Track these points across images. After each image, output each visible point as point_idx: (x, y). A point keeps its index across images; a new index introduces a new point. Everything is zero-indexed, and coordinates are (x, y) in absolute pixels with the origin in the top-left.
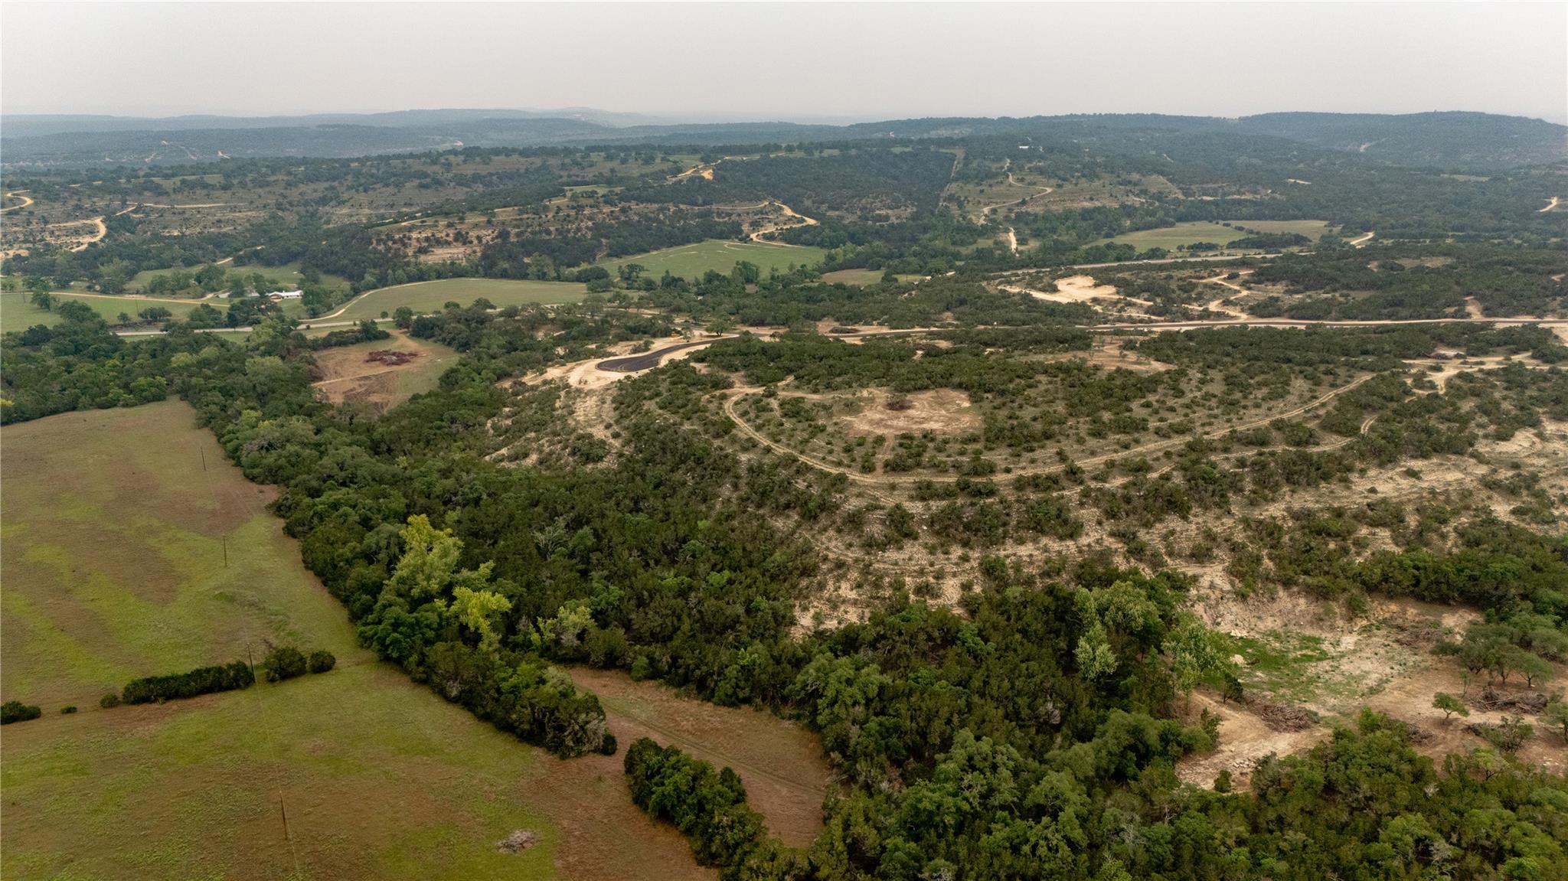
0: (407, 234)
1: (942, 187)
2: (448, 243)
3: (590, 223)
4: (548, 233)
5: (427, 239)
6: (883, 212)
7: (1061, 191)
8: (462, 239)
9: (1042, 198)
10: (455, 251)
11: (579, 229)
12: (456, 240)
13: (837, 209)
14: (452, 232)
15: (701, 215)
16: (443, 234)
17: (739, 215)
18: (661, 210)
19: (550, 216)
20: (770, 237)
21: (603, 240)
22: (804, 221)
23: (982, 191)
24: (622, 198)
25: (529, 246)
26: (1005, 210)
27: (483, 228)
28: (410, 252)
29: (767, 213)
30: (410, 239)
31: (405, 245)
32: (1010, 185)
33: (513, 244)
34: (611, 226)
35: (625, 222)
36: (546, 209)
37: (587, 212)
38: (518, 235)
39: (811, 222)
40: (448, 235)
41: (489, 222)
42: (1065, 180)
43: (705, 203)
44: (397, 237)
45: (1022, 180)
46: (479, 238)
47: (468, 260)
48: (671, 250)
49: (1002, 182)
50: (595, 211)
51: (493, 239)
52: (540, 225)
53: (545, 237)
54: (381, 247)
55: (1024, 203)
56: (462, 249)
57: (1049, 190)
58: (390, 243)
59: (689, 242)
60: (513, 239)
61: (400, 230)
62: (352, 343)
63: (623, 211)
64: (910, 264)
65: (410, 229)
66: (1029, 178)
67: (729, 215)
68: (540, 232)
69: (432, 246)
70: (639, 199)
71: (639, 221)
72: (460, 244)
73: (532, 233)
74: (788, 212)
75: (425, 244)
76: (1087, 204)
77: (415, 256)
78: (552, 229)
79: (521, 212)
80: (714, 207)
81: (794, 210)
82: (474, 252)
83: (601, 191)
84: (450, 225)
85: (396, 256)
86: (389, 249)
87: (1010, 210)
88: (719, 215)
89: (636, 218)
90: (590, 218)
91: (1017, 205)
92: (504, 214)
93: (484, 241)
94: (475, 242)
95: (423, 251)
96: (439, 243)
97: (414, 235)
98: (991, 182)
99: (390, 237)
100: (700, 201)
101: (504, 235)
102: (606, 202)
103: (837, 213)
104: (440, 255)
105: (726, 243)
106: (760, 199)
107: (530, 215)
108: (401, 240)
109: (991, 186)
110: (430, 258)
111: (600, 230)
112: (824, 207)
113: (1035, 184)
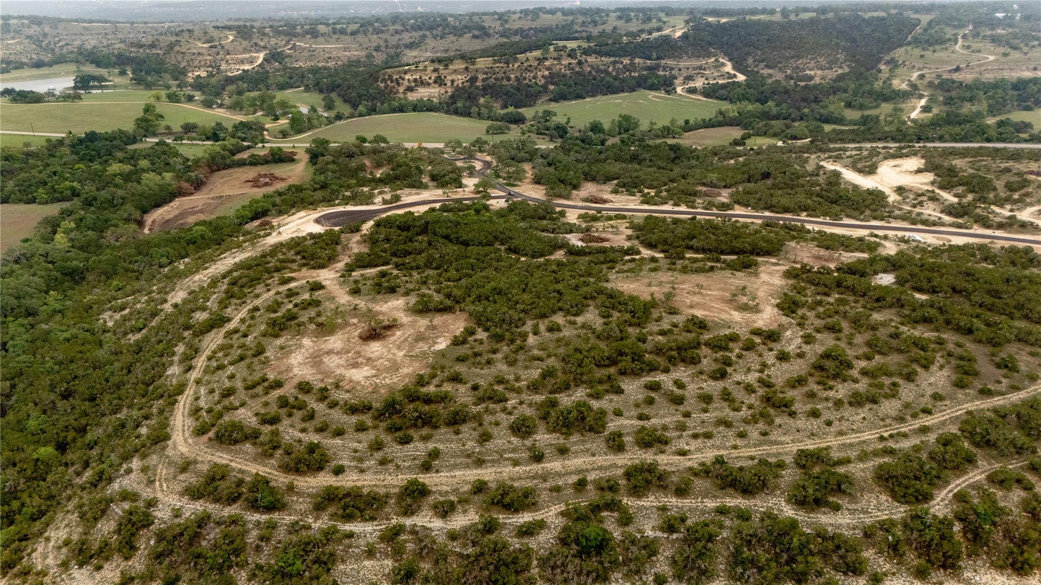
0: (403, 75)
1: (890, 49)
2: (429, 84)
3: (547, 73)
4: (509, 79)
5: (415, 80)
6: (812, 73)
7: (1004, 59)
8: (440, 81)
9: (980, 66)
10: (433, 90)
11: (534, 78)
12: (435, 82)
13: (771, 68)
14: (434, 76)
15: (650, 68)
16: (427, 78)
17: (680, 70)
18: (614, 63)
19: (516, 65)
20: (692, 91)
21: (552, 87)
22: (735, 76)
23: (922, 56)
24: (586, 52)
25: (488, 90)
26: (934, 75)
27: (460, 73)
28: (401, 89)
29: (705, 69)
30: (403, 79)
31: (398, 84)
32: (953, 52)
33: (477, 88)
34: (564, 76)
35: (578, 73)
36: (516, 60)
37: (547, 63)
38: (484, 80)
39: (741, 78)
40: (430, 78)
41: (466, 69)
42: (1015, 48)
43: (658, 58)
44: (395, 77)
45: (969, 47)
46: (453, 81)
47: (440, 98)
48: (605, 97)
49: (946, 49)
50: (556, 62)
51: (463, 83)
52: (504, 73)
53: (505, 82)
54: (382, 85)
55: (958, 69)
56: (437, 90)
57: (992, 58)
58: (389, 82)
59: (623, 91)
60: (479, 84)
61: (399, 72)
62: (262, 164)
63: (580, 63)
64: (773, 127)
65: (406, 73)
66: (975, 46)
67: (672, 69)
68: (502, 79)
69: (416, 86)
70: (599, 53)
71: (590, 72)
72: (437, 85)
73: (495, 79)
74: (729, 68)
75: (413, 84)
76: (1028, 74)
77: (404, 93)
78: (512, 76)
79: (495, 62)
80: (663, 62)
81: (734, 68)
82: (446, 92)
83: (572, 45)
84: (435, 70)
85: (391, 91)
86: (386, 87)
87: (939, 76)
88: (664, 69)
89: (589, 69)
90: (548, 69)
91: (950, 71)
92: (483, 63)
93: (455, 84)
94: (449, 84)
95: (410, 89)
96: (423, 83)
97: (407, 77)
98: (937, 47)
99: (390, 77)
100: (655, 56)
101: (473, 80)
102: (569, 55)
103: (770, 71)
104: (423, 93)
105: (652, 94)
106: (709, 55)
107: (501, 65)
108: (397, 79)
109: (934, 51)
110: (415, 95)
111: (553, 78)
112: (762, 65)
113: (979, 51)
